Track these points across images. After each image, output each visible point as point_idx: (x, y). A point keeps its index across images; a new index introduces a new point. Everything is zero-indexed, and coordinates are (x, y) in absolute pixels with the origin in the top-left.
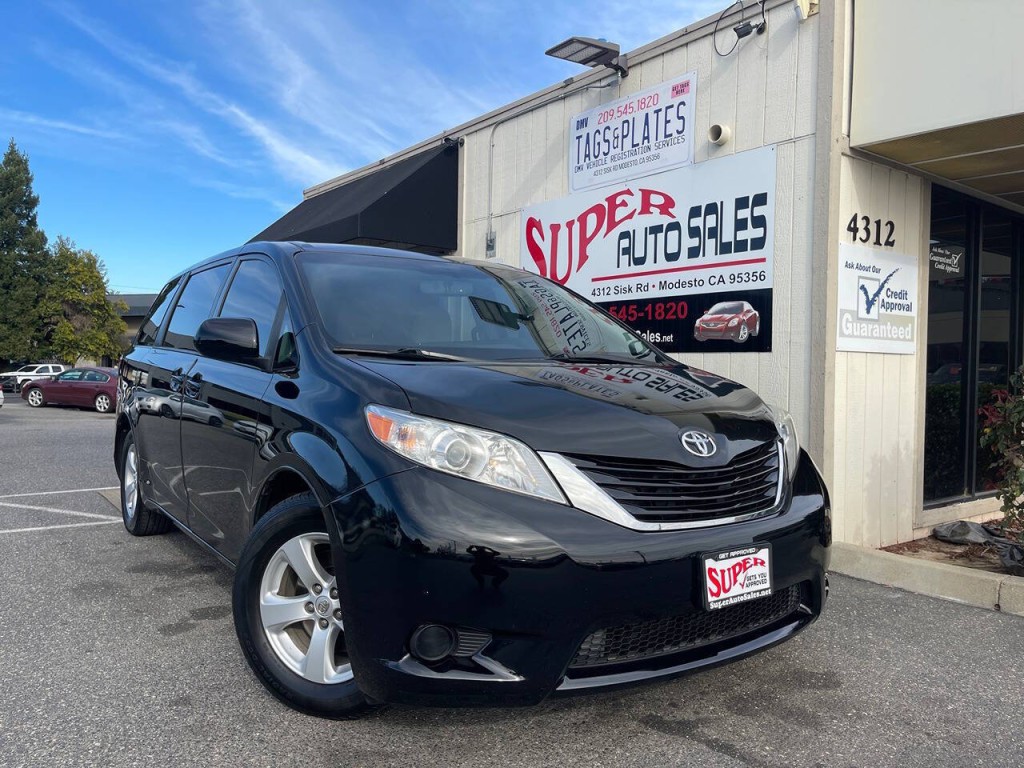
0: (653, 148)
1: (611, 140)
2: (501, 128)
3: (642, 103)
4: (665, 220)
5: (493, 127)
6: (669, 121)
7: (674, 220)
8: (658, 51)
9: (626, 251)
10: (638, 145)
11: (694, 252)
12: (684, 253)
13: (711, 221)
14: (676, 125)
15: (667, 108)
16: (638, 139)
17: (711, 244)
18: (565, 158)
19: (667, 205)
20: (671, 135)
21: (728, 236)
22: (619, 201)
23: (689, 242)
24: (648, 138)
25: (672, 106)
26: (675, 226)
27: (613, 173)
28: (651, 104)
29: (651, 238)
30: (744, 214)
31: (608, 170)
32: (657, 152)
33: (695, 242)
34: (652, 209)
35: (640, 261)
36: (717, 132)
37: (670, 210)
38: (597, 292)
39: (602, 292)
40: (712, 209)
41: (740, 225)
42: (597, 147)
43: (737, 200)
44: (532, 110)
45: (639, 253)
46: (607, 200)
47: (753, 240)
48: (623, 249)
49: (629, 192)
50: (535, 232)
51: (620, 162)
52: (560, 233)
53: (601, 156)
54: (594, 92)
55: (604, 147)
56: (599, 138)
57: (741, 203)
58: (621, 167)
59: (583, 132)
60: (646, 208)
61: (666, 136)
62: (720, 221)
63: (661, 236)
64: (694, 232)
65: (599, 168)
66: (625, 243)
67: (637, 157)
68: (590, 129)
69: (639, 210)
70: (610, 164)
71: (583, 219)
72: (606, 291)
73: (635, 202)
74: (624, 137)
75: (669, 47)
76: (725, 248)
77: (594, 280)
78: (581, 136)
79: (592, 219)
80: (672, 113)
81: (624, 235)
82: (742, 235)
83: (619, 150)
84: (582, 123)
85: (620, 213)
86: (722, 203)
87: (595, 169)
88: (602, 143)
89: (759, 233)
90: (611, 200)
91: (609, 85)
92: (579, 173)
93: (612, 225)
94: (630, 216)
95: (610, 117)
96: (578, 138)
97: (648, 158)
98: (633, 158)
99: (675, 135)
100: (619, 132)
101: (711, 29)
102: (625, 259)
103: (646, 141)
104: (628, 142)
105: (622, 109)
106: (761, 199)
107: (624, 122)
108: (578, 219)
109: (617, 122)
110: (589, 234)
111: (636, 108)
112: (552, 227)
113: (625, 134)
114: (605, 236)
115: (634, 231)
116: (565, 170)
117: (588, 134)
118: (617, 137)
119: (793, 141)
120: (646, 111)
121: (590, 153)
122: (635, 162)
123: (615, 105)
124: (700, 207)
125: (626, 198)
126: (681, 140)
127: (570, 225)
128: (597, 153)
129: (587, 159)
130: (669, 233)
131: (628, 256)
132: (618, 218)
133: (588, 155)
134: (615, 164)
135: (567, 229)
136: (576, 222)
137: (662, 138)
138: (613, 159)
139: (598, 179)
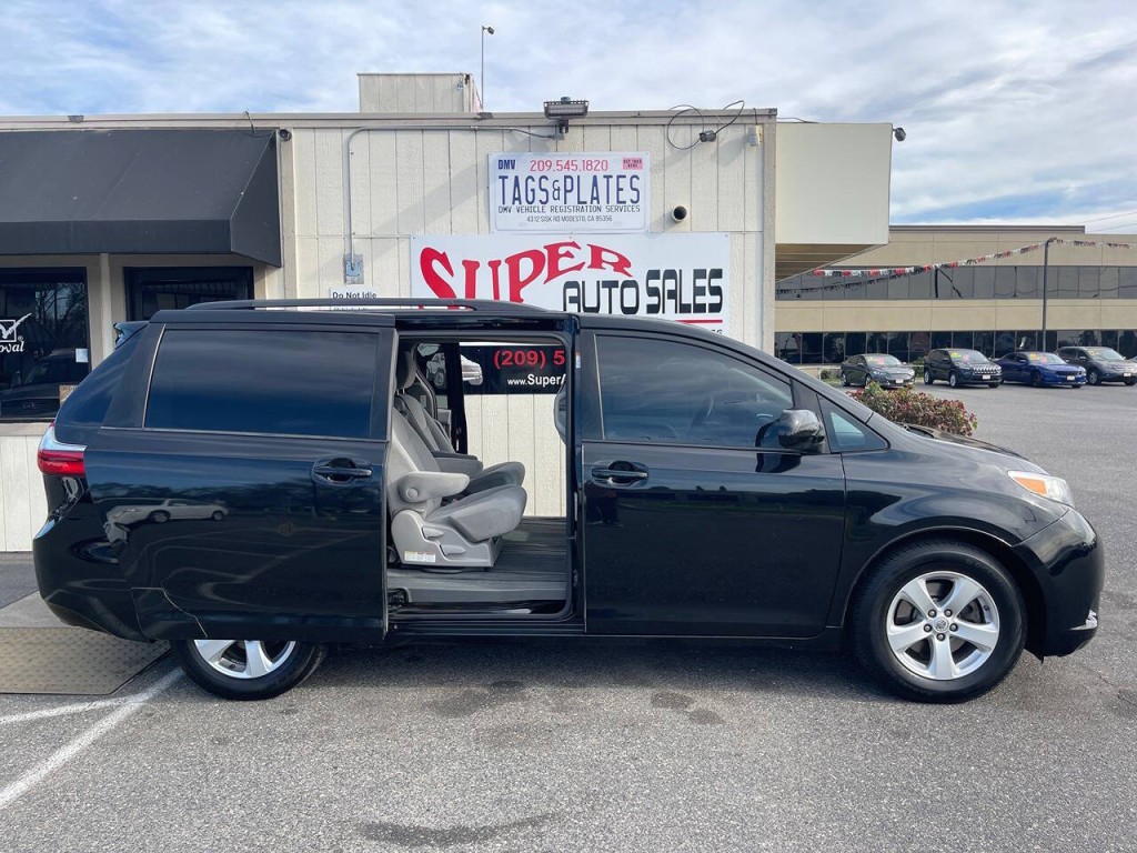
0: (604, 209)
1: (551, 190)
2: (363, 136)
3: (587, 165)
4: (621, 278)
5: (354, 130)
6: (622, 190)
7: (630, 279)
8: (607, 122)
9: (574, 299)
10: (585, 203)
11: (652, 309)
12: (643, 309)
13: (670, 285)
14: (627, 195)
15: (619, 177)
16: (586, 197)
17: (670, 304)
18: (481, 194)
19: (622, 264)
20: (624, 202)
21: (687, 298)
22: (562, 250)
23: (646, 300)
24: (597, 198)
25: (624, 177)
26: (633, 284)
27: (554, 223)
28: (599, 167)
29: (604, 292)
30: (701, 283)
31: (547, 219)
32: (609, 214)
33: (654, 300)
34: (604, 265)
35: (593, 311)
36: (679, 214)
37: (626, 269)
40: (670, 274)
41: (699, 291)
42: (530, 194)
43: (695, 271)
45: (591, 303)
46: (545, 247)
47: (711, 305)
48: (570, 298)
49: (574, 244)
50: (437, 266)
51: (564, 214)
52: (478, 272)
53: (537, 203)
54: (521, 137)
55: (541, 196)
56: (531, 184)
57: (699, 274)
58: (564, 219)
59: (511, 174)
60: (597, 262)
61: (619, 202)
62: (679, 284)
63: (616, 292)
64: (653, 292)
65: (533, 214)
66: (572, 292)
67: (586, 214)
68: (522, 170)
69: (589, 262)
70: (549, 214)
71: (513, 262)
73: (584, 255)
74: (566, 191)
75: (619, 122)
76: (684, 309)
78: (506, 177)
79: (526, 266)
80: (624, 183)
81: (569, 285)
82: (700, 300)
83: (560, 203)
84: (506, 164)
85: (563, 263)
86: (681, 271)
87: (531, 214)
88: (538, 191)
89: (716, 299)
90: (553, 249)
91: (549, 137)
92: (506, 214)
93: (554, 273)
94: (579, 267)
95: (546, 168)
96: (503, 178)
97: (598, 218)
98: (579, 214)
99: (629, 203)
100: (560, 185)
101: (666, 121)
102: (573, 307)
103: (595, 201)
104: (572, 197)
105: (564, 164)
106: (717, 274)
107: (566, 177)
108: (507, 261)
109: (557, 175)
110: (523, 278)
111: (580, 167)
112: (465, 263)
113: (569, 188)
114: (545, 282)
115: (583, 283)
116: (482, 207)
117: (517, 178)
118: (559, 190)
119: (744, 233)
120: (593, 173)
121: (519, 196)
122: (583, 218)
123: (552, 157)
124: (658, 271)
125: (572, 250)
126: (635, 209)
127: (494, 265)
128: (530, 199)
129: (517, 202)
130: (625, 290)
131: (576, 305)
132: (561, 268)
133: (519, 199)
134: (556, 215)
135: (490, 270)
136: (503, 263)
137: (613, 202)
138: (554, 209)
139: (533, 225)
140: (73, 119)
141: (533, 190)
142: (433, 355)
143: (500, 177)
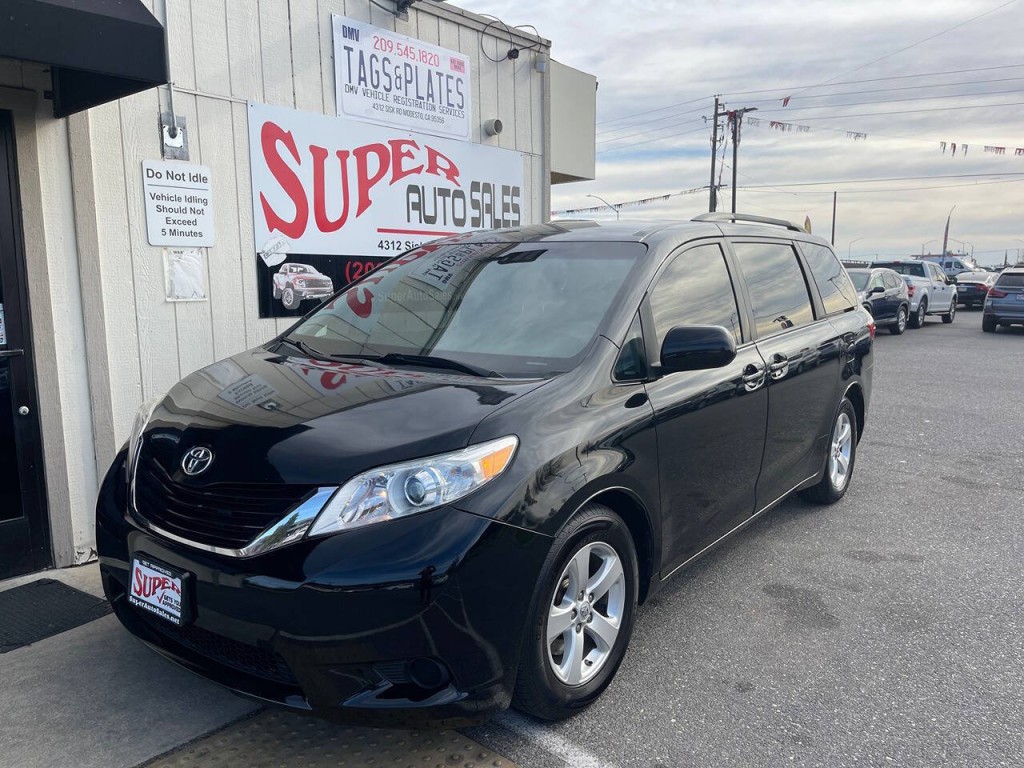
0: (437, 109)
1: (393, 77)
3: (423, 56)
4: (451, 186)
6: (450, 91)
7: (459, 188)
8: (437, 12)
9: (417, 206)
10: (422, 98)
11: (476, 222)
12: (469, 222)
13: (487, 198)
14: (455, 98)
15: (448, 77)
16: (423, 93)
17: (487, 218)
18: (324, 62)
19: (452, 173)
20: (452, 105)
22: (404, 148)
23: (472, 213)
24: (432, 96)
25: (452, 78)
26: (459, 194)
27: (396, 116)
28: (432, 61)
29: (440, 199)
30: (507, 199)
31: (390, 110)
32: (442, 115)
33: (476, 213)
34: (439, 170)
35: (431, 220)
37: (455, 178)
38: (385, 245)
39: (391, 246)
40: (487, 188)
41: (506, 208)
42: (375, 75)
43: (503, 187)
45: (430, 212)
46: (390, 142)
47: (514, 222)
48: (412, 204)
49: (413, 143)
50: (280, 147)
51: (404, 107)
52: (327, 162)
53: (381, 89)
54: (362, 2)
55: (384, 81)
56: (376, 65)
57: (506, 190)
58: (406, 113)
59: (355, 46)
60: (433, 168)
61: (449, 104)
62: (493, 199)
63: (449, 200)
64: (476, 205)
65: (378, 101)
66: (414, 197)
67: (424, 112)
69: (426, 167)
70: (392, 104)
71: (361, 155)
72: (396, 246)
73: (422, 158)
74: (407, 82)
75: (445, 14)
76: (497, 223)
77: (379, 230)
78: (351, 49)
79: (373, 161)
80: (452, 85)
81: (412, 189)
82: (506, 216)
83: (401, 93)
84: (350, 33)
85: (407, 164)
86: (494, 185)
87: (376, 101)
88: (381, 74)
90: (396, 144)
92: (351, 95)
93: (399, 174)
94: (418, 170)
95: (388, 49)
96: (348, 49)
97: (433, 118)
98: (417, 110)
99: (456, 107)
100: (401, 71)
101: (481, 28)
102: (415, 214)
103: (430, 99)
104: (412, 87)
105: (403, 49)
106: (517, 192)
107: (406, 65)
108: (356, 152)
109: (398, 60)
110: (371, 175)
111: (417, 57)
112: (313, 149)
113: (409, 79)
114: (391, 184)
115: (423, 188)
116: (327, 81)
117: (361, 52)
118: (400, 78)
119: (531, 155)
120: (428, 66)
121: (365, 76)
122: (421, 116)
123: (392, 37)
124: (479, 183)
125: (412, 149)
126: (461, 115)
127: (343, 155)
128: (375, 83)
129: (362, 83)
130: (456, 199)
131: (418, 212)
132: (404, 169)
133: (364, 79)
134: (399, 106)
135: (339, 161)
136: (351, 153)
137: (445, 104)
138: (396, 99)
139: (378, 114)
141: (377, 72)
142: (279, 266)
143: (345, 48)
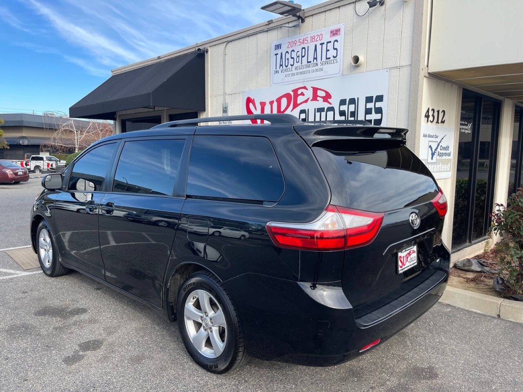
0: (319, 64)
1: (295, 58)
2: (230, 44)
3: (313, 38)
4: (326, 105)
5: (225, 44)
6: (329, 50)
7: (331, 106)
8: (323, 9)
10: (310, 62)
13: (352, 108)
14: (332, 53)
15: (328, 43)
16: (311, 59)
18: (268, 65)
19: (327, 97)
20: (329, 58)
21: (361, 116)
22: (299, 92)
23: (339, 118)
24: (316, 58)
25: (330, 42)
26: (331, 109)
27: (296, 76)
28: (318, 39)
29: (318, 114)
30: (370, 105)
31: (293, 75)
32: (321, 67)
33: (343, 118)
34: (318, 98)
36: (356, 59)
37: (329, 100)
40: (352, 101)
41: (368, 111)
42: (287, 61)
43: (367, 98)
44: (248, 36)
46: (293, 91)
47: (375, 120)
49: (305, 88)
50: (251, 105)
51: (301, 71)
52: (265, 107)
53: (289, 66)
54: (285, 30)
55: (291, 61)
56: (288, 56)
57: (369, 99)
58: (301, 73)
59: (279, 51)
60: (315, 98)
61: (327, 59)
62: (357, 108)
63: (323, 114)
64: (342, 113)
65: (288, 73)
66: (303, 116)
67: (310, 69)
68: (283, 50)
69: (311, 98)
70: (295, 71)
71: (279, 101)
73: (309, 94)
74: (302, 57)
75: (328, 8)
78: (277, 54)
79: (284, 102)
80: (330, 46)
81: (302, 112)
82: (369, 117)
83: (299, 64)
84: (278, 47)
85: (300, 99)
86: (358, 98)
87: (286, 73)
88: (290, 59)
89: (378, 116)
90: (295, 91)
91: (294, 27)
92: (277, 74)
93: (296, 105)
94: (306, 101)
95: (294, 45)
96: (276, 54)
97: (316, 70)
98: (308, 69)
99: (332, 58)
100: (299, 54)
103: (315, 60)
104: (305, 59)
105: (301, 41)
106: (380, 98)
107: (303, 48)
108: (276, 100)
109: (298, 48)
110: (282, 109)
111: (309, 41)
112: (261, 103)
113: (303, 55)
114: (291, 111)
115: (308, 110)
116: (268, 72)
117: (282, 53)
118: (299, 57)
119: (398, 68)
120: (315, 43)
121: (283, 64)
122: (309, 72)
123: (297, 38)
124: (346, 100)
125: (304, 91)
126: (335, 62)
127: (271, 103)
128: (287, 64)
129: (281, 67)
130: (328, 113)
132: (299, 102)
134: (297, 71)
135: (270, 106)
136: (275, 102)
137: (324, 59)
138: (296, 69)
139: (287, 79)
140: (159, 58)
